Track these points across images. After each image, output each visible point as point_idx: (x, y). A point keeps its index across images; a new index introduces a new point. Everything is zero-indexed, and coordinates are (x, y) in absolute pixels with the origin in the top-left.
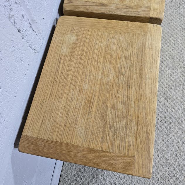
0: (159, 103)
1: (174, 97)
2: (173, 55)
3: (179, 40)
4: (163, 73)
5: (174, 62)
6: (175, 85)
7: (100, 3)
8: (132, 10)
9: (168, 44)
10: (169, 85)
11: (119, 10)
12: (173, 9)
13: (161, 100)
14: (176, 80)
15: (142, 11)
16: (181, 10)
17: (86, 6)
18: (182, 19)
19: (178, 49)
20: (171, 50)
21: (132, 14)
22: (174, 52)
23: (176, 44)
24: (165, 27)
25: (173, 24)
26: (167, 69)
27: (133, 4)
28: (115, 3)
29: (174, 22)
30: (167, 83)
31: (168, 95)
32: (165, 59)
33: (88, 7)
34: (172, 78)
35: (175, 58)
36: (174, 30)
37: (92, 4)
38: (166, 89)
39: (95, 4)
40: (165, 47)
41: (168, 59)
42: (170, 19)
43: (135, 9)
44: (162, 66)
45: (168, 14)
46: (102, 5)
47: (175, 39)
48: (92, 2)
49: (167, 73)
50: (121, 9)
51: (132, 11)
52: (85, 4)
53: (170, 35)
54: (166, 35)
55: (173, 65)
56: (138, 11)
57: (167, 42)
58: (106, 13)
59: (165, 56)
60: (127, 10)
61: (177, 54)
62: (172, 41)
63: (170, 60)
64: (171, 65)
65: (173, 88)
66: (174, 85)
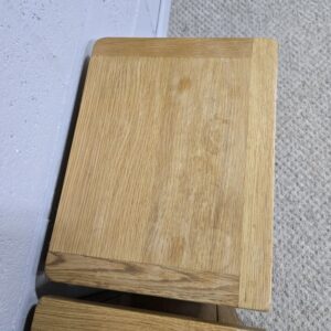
0: (291, 324)
1: (322, 309)
2: (314, 210)
3: (323, 174)
4: (295, 252)
5: (315, 225)
6: (322, 279)
7: (124, 263)
8: (198, 285)
9: (302, 185)
10: (309, 282)
11: (166, 285)
12: (308, 102)
13: (295, 316)
14: (322, 268)
15: (221, 288)
16: (325, 104)
17: (94, 270)
18: (326, 125)
19: (324, 194)
20: (307, 198)
21: (198, 297)
22: (316, 203)
23: (319, 185)
24: (292, 144)
25: (308, 138)
26: (303, 243)
27: (198, 268)
28: (157, 262)
29: (312, 134)
30: (304, 275)
31: (308, 303)
32: (297, 219)
33: (98, 274)
34: (313, 263)
35: (319, 216)
36: (312, 153)
37: (108, 266)
38: (303, 289)
39: (115, 266)
40: (295, 193)
41: (304, 219)
42: (303, 125)
43: (203, 281)
44: (293, 237)
45: (298, 114)
46: (131, 268)
47: (315, 173)
48: (107, 260)
49: (304, 251)
50: (171, 281)
51: (196, 289)
52: (92, 267)
53: (305, 164)
54: (297, 164)
55: (315, 234)
56: (210, 289)
57: (299, 181)
58: (138, 292)
59: (297, 212)
60: (186, 284)
61: (321, 207)
62: (310, 177)
63: (308, 222)
64: (310, 234)
65: (317, 286)
66: (319, 279)
